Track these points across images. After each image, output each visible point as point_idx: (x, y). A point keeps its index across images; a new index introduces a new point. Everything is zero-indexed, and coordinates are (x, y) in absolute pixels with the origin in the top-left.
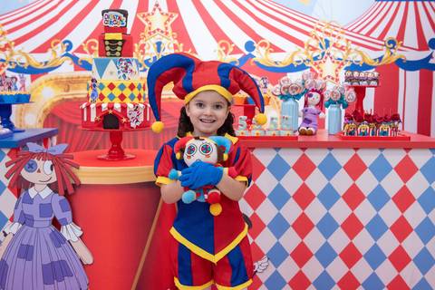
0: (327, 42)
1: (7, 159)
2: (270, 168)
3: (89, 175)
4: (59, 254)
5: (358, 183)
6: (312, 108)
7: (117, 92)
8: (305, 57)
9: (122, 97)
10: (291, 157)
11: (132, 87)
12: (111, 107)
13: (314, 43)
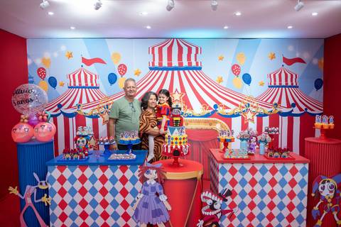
0: (249, 104)
1: (139, 169)
2: (239, 171)
3: (171, 175)
4: (158, 206)
5: (275, 177)
6: (252, 143)
7: (178, 141)
8: (239, 111)
9: (180, 143)
10: (248, 166)
11: (184, 139)
12: (176, 147)
13: (243, 105)
